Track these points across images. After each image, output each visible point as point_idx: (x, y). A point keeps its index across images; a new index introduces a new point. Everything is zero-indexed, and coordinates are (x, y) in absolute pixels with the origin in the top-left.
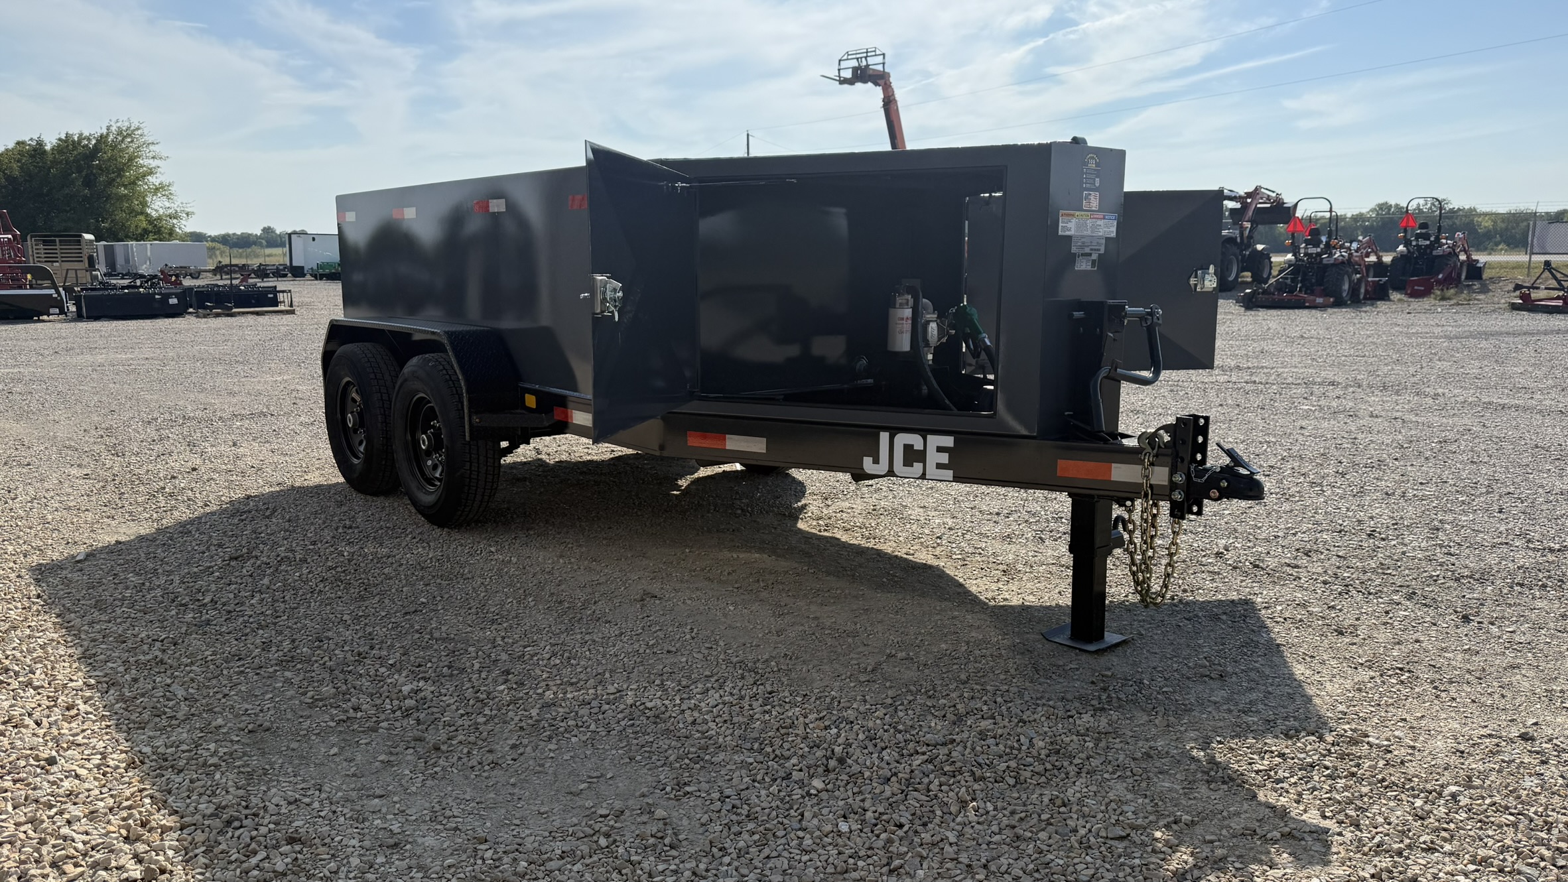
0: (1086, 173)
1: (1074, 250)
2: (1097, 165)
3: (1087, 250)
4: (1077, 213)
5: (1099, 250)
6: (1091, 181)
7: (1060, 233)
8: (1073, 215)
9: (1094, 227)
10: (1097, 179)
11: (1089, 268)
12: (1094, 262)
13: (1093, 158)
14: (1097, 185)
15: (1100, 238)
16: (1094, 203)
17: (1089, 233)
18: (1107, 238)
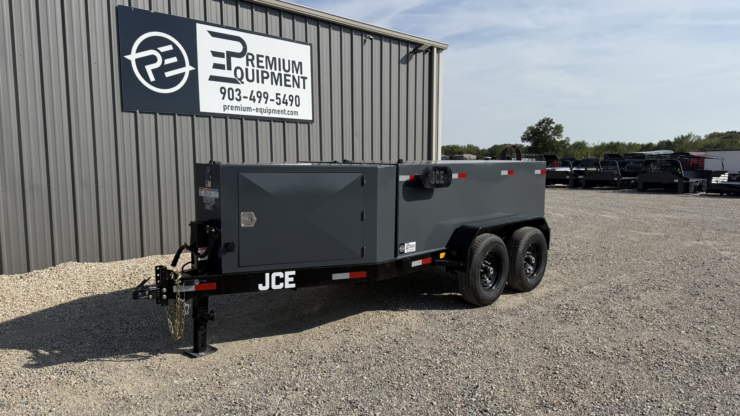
0: (206, 174)
1: (204, 201)
2: (210, 171)
3: (208, 202)
4: (204, 188)
5: (212, 203)
6: (208, 177)
7: (200, 195)
8: (203, 189)
9: (210, 194)
10: (210, 176)
11: (210, 209)
12: (211, 207)
13: (208, 168)
14: (210, 178)
15: (212, 198)
16: (210, 185)
17: (208, 196)
18: (215, 198)
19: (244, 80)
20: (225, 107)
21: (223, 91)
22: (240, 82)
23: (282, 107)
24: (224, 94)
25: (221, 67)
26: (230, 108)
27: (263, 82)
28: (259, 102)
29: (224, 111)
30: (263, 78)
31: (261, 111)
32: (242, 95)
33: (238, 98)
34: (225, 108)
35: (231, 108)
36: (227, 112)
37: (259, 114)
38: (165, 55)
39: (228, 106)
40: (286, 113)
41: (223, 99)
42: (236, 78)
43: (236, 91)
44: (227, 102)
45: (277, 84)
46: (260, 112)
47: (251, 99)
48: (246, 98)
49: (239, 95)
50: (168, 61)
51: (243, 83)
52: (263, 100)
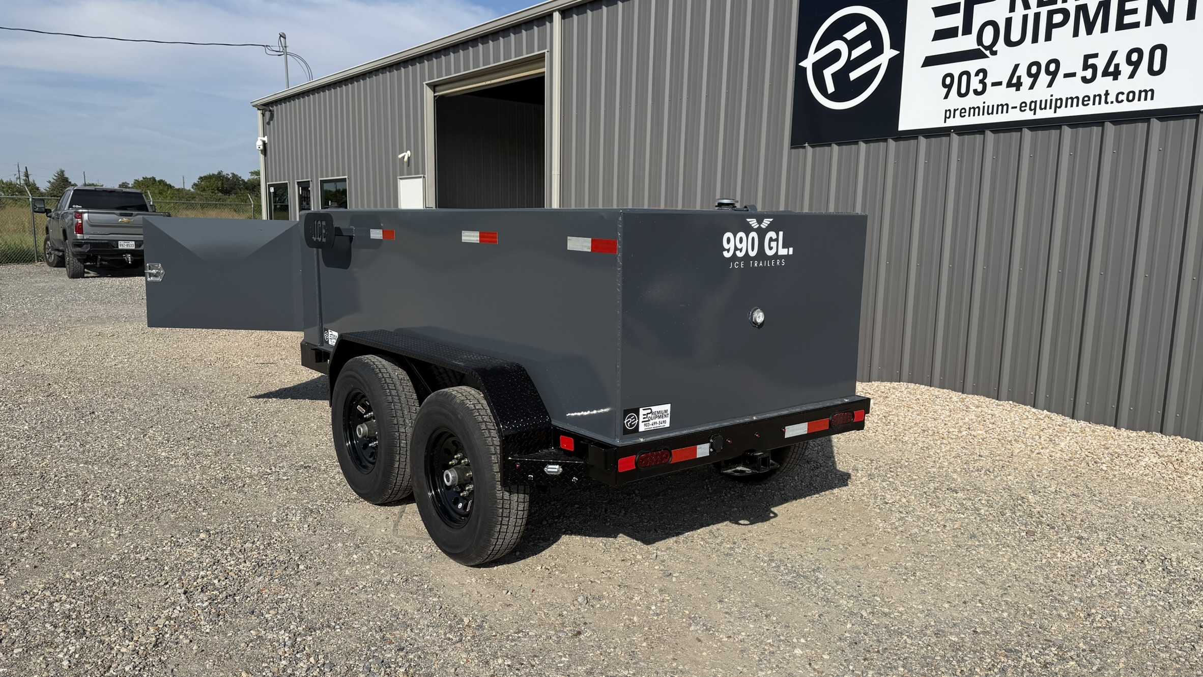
19: (1001, 45)
20: (948, 113)
21: (948, 81)
22: (987, 53)
23: (1102, 84)
24: (949, 87)
25: (950, 33)
26: (958, 113)
27: (1048, 38)
28: (1032, 87)
29: (945, 122)
30: (1050, 26)
31: (1033, 107)
32: (988, 81)
33: (980, 88)
34: (948, 116)
35: (961, 113)
36: (951, 123)
37: (1028, 115)
38: (853, 44)
39: (955, 110)
40: (1109, 100)
41: (946, 97)
42: (980, 47)
43: (977, 74)
44: (954, 101)
45: (1089, 31)
46: (1031, 110)
47: (1009, 85)
48: (1000, 83)
49: (982, 82)
50: (856, 53)
51: (994, 53)
52: (1044, 78)
